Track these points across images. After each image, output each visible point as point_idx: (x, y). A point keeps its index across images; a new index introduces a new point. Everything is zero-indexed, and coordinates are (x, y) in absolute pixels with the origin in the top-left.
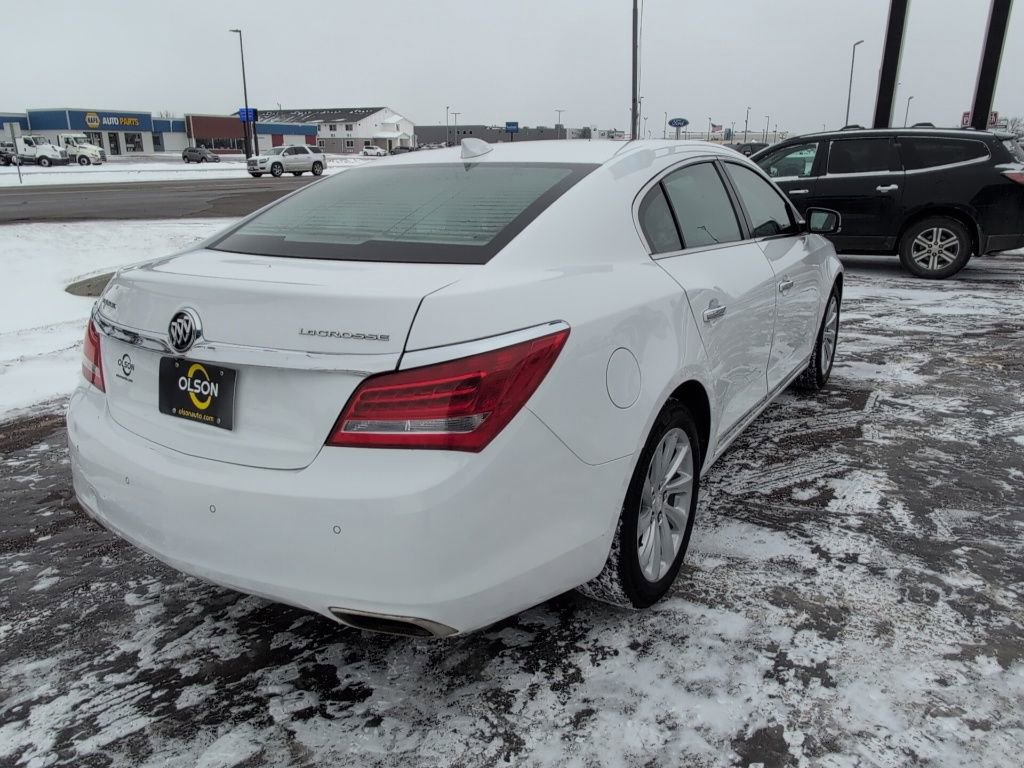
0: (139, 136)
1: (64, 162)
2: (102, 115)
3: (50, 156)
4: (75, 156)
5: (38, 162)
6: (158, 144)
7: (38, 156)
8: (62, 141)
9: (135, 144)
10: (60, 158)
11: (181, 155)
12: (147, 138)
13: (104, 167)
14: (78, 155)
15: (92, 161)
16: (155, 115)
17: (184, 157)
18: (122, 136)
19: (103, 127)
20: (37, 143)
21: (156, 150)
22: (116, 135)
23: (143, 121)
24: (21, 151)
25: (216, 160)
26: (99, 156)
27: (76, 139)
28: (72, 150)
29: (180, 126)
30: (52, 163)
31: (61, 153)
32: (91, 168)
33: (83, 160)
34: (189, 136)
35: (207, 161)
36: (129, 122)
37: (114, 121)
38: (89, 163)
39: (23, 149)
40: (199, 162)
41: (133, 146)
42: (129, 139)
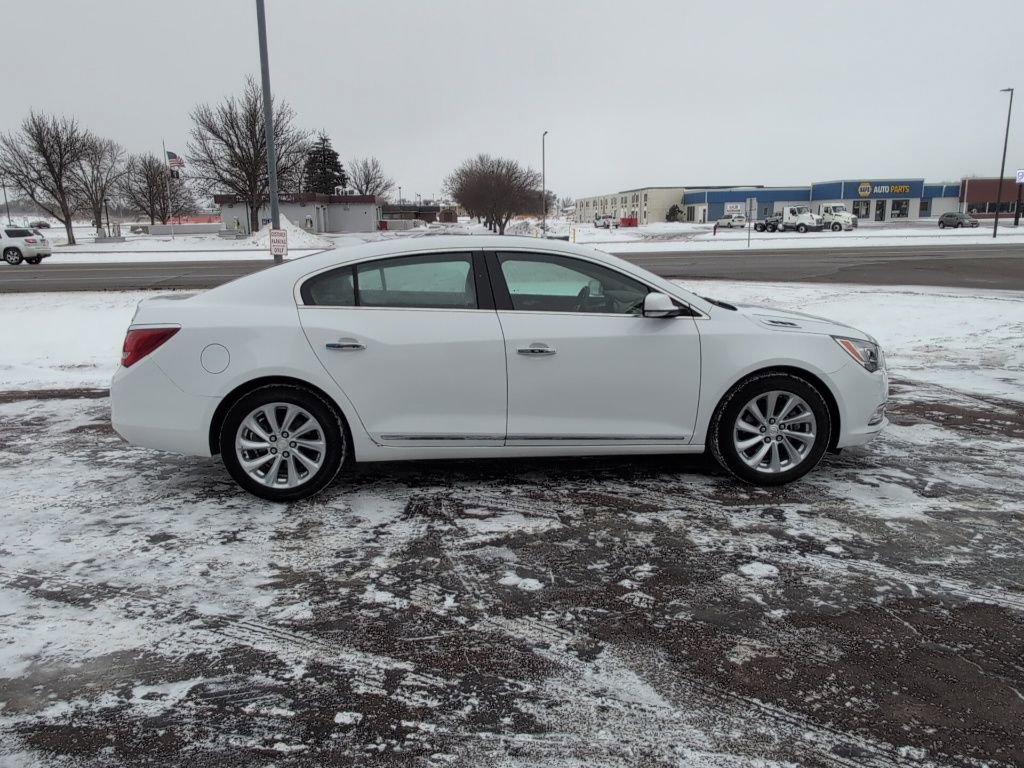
0: (907, 203)
1: (818, 229)
2: (874, 184)
3: (807, 223)
4: (830, 223)
5: (797, 228)
6: (925, 210)
7: (797, 223)
8: (822, 210)
9: (901, 210)
10: (815, 225)
11: (938, 220)
12: (914, 205)
13: (855, 233)
14: (833, 222)
15: (844, 227)
16: (928, 182)
17: (940, 222)
18: (889, 203)
19: (873, 195)
20: (800, 212)
21: (921, 216)
22: (884, 203)
23: (915, 188)
24: (786, 220)
25: (974, 225)
26: (851, 223)
27: (835, 208)
28: (829, 218)
29: (952, 191)
30: (808, 229)
31: (817, 221)
32: (842, 233)
33: (837, 227)
34: (961, 201)
35: (962, 227)
36: (900, 189)
37: (886, 189)
38: (840, 230)
39: (788, 219)
40: (956, 227)
41: (898, 212)
42: (897, 206)
